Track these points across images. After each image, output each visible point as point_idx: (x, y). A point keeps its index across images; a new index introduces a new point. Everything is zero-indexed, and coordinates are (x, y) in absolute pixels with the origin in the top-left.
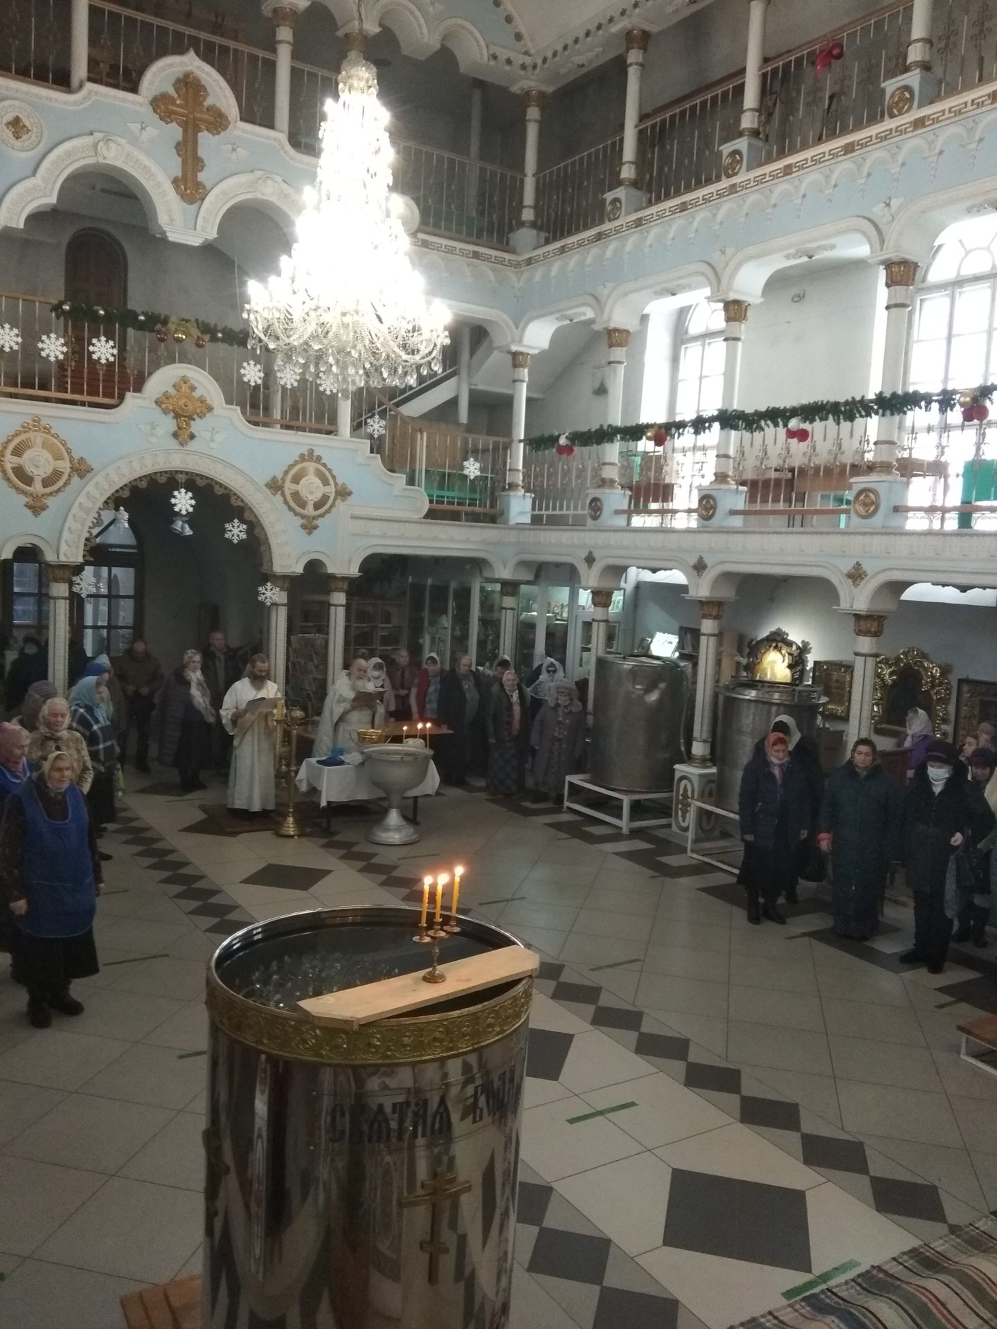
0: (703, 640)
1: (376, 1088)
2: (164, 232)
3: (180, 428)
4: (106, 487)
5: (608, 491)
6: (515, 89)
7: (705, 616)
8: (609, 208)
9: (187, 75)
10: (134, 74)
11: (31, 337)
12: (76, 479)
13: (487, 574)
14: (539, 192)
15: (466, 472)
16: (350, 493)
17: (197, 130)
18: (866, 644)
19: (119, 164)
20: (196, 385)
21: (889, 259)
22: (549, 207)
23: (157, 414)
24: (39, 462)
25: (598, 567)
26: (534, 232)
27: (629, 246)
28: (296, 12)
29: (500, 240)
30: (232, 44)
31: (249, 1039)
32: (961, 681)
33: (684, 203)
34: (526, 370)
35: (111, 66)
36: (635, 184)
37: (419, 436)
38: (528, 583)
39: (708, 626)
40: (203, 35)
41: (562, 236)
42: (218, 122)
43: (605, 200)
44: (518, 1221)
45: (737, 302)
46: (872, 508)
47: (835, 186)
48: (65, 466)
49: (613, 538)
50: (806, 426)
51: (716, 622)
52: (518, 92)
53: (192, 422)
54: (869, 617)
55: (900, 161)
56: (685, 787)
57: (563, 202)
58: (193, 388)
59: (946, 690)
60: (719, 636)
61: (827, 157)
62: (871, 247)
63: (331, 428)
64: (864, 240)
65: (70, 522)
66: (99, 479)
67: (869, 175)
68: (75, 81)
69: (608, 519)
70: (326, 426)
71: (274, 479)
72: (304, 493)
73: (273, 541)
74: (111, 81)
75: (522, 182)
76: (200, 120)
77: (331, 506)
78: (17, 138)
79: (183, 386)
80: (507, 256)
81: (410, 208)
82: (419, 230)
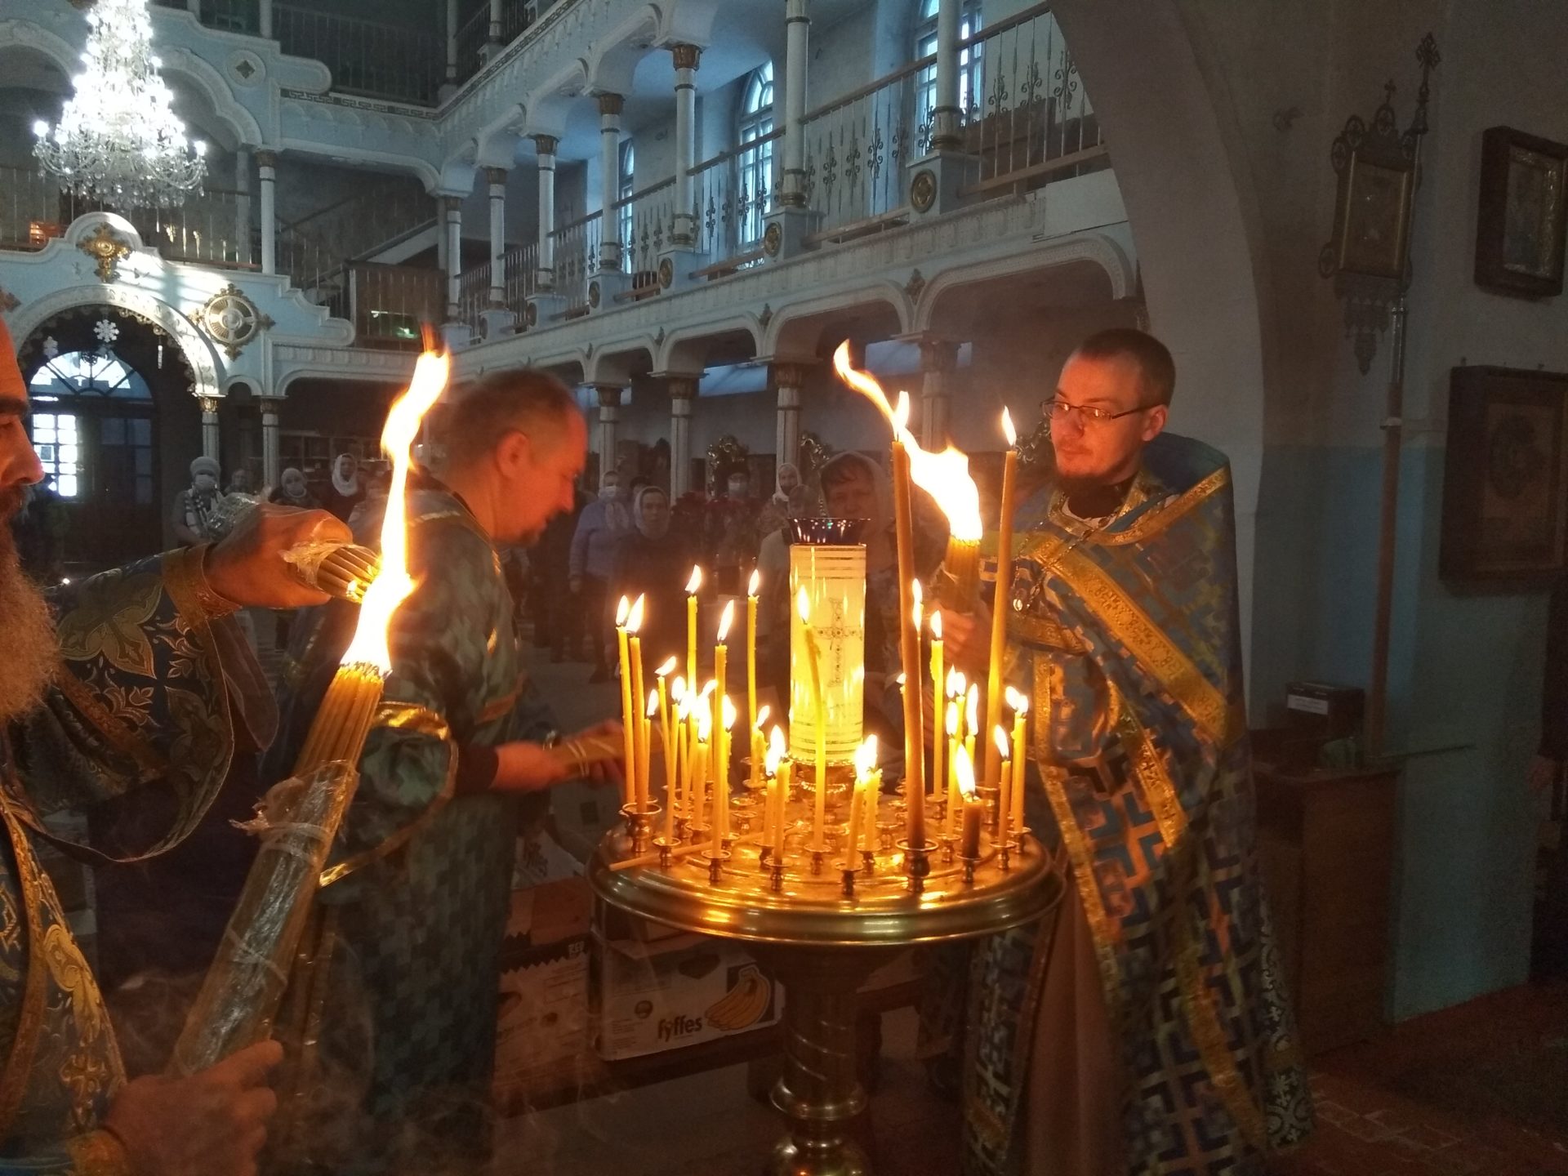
3: (102, 267)
4: (34, 318)
16: (273, 323)
19: (34, 44)
20: (116, 230)
23: (79, 254)
26: (454, 87)
29: (425, 96)
34: (458, 213)
36: (500, 40)
43: (479, 55)
53: (116, 262)
58: (113, 232)
63: (257, 264)
66: (26, 310)
70: (250, 264)
72: (225, 323)
73: (196, 366)
75: (446, 45)
77: (254, 335)
79: (103, 231)
80: (425, 110)
81: (323, 71)
82: (332, 89)
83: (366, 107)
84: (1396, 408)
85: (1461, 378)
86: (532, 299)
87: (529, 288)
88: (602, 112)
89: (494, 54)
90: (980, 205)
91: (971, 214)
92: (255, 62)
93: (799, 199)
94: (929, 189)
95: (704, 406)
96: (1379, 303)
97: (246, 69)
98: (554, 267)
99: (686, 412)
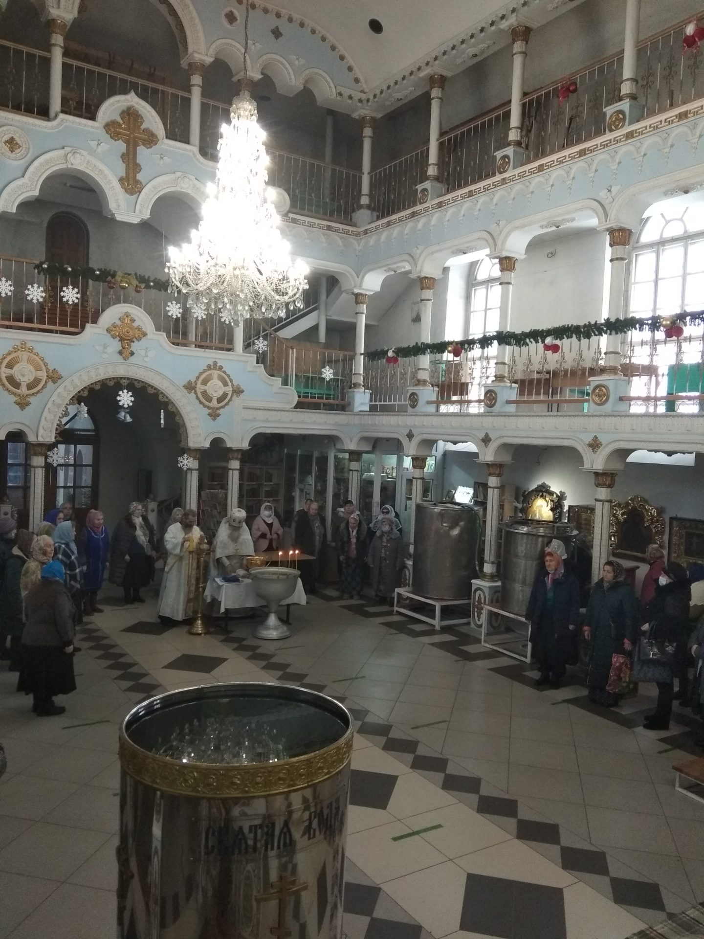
0: (490, 491)
1: (238, 814)
2: (113, 214)
3: (123, 348)
4: (72, 389)
5: (422, 388)
6: (355, 115)
7: (490, 475)
8: (419, 195)
9: (129, 108)
10: (93, 108)
11: (20, 287)
12: (50, 384)
13: (339, 446)
14: (372, 186)
15: (323, 376)
16: (242, 391)
17: (136, 145)
18: (603, 493)
19: (82, 168)
20: (136, 318)
21: (612, 228)
22: (379, 195)
23: (108, 338)
24: (25, 372)
25: (416, 440)
26: (369, 212)
27: (434, 221)
28: (204, 65)
29: (346, 217)
30: (161, 87)
31: (148, 781)
32: (671, 519)
33: (471, 191)
34: (365, 306)
35: (77, 103)
36: (437, 179)
37: (291, 351)
38: (368, 452)
39: (493, 481)
40: (140, 82)
41: (388, 215)
42: (150, 140)
43: (417, 190)
44: (345, 911)
45: (508, 258)
46: (604, 398)
47: (574, 178)
48: (43, 375)
49: (426, 421)
50: (558, 342)
51: (499, 478)
52: (357, 117)
53: (132, 344)
54: (604, 474)
55: (617, 161)
56: (480, 595)
57: (389, 191)
58: (133, 321)
59: (661, 525)
60: (502, 488)
61: (567, 159)
62: (599, 219)
63: (229, 347)
64: (595, 215)
65: (45, 414)
66: (67, 383)
67: (596, 171)
68: (52, 113)
69: (422, 407)
70: (226, 345)
71: (189, 382)
72: (211, 392)
73: (189, 425)
74: (78, 113)
75: (361, 178)
76: (138, 138)
77: (229, 401)
78: (12, 152)
79: (126, 319)
80: (347, 228)
81: (284, 197)
82: (291, 211)
89: (440, 192)
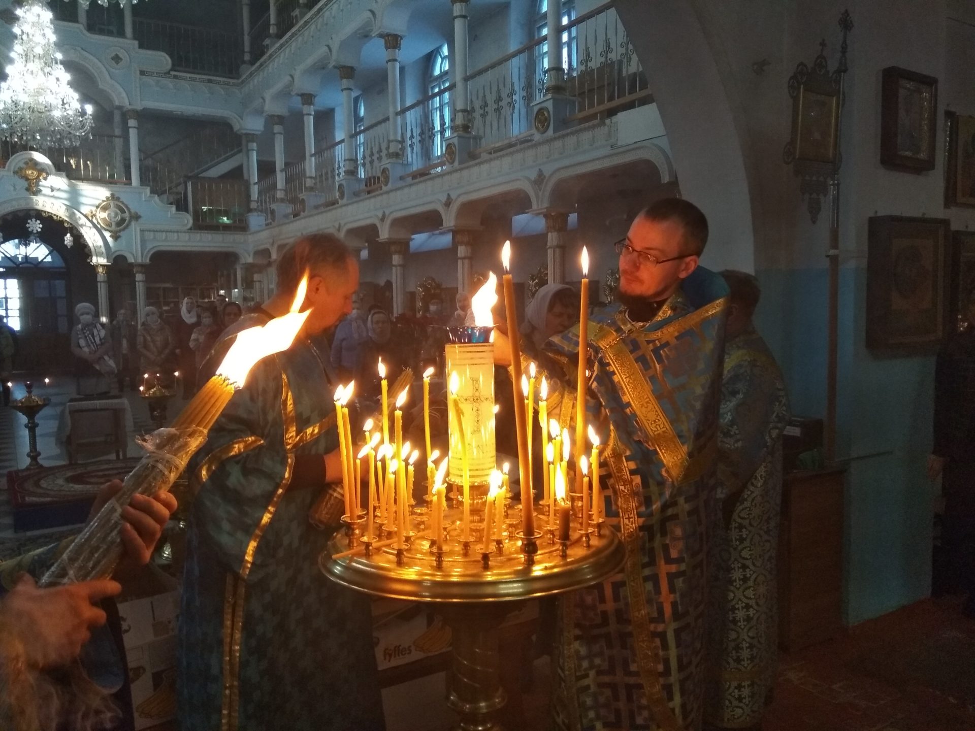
3: (30, 186)
5: (279, 204)
8: (265, 50)
13: (241, 261)
16: (139, 217)
20: (39, 162)
23: (15, 179)
26: (249, 66)
37: (188, 184)
43: (263, 45)
53: (39, 182)
58: (36, 164)
63: (128, 181)
70: (124, 181)
71: (90, 211)
72: (109, 218)
73: (92, 246)
75: (243, 39)
77: (128, 225)
79: (30, 163)
80: (232, 81)
81: (165, 58)
82: (172, 70)
83: (194, 80)
84: (835, 244)
85: (874, 222)
86: (301, 196)
87: (300, 189)
88: (342, 78)
89: (273, 44)
90: (578, 127)
91: (572, 133)
92: (122, 54)
93: (466, 128)
94: (546, 119)
95: (413, 259)
96: (821, 179)
97: (117, 59)
98: (316, 176)
99: (401, 263)
